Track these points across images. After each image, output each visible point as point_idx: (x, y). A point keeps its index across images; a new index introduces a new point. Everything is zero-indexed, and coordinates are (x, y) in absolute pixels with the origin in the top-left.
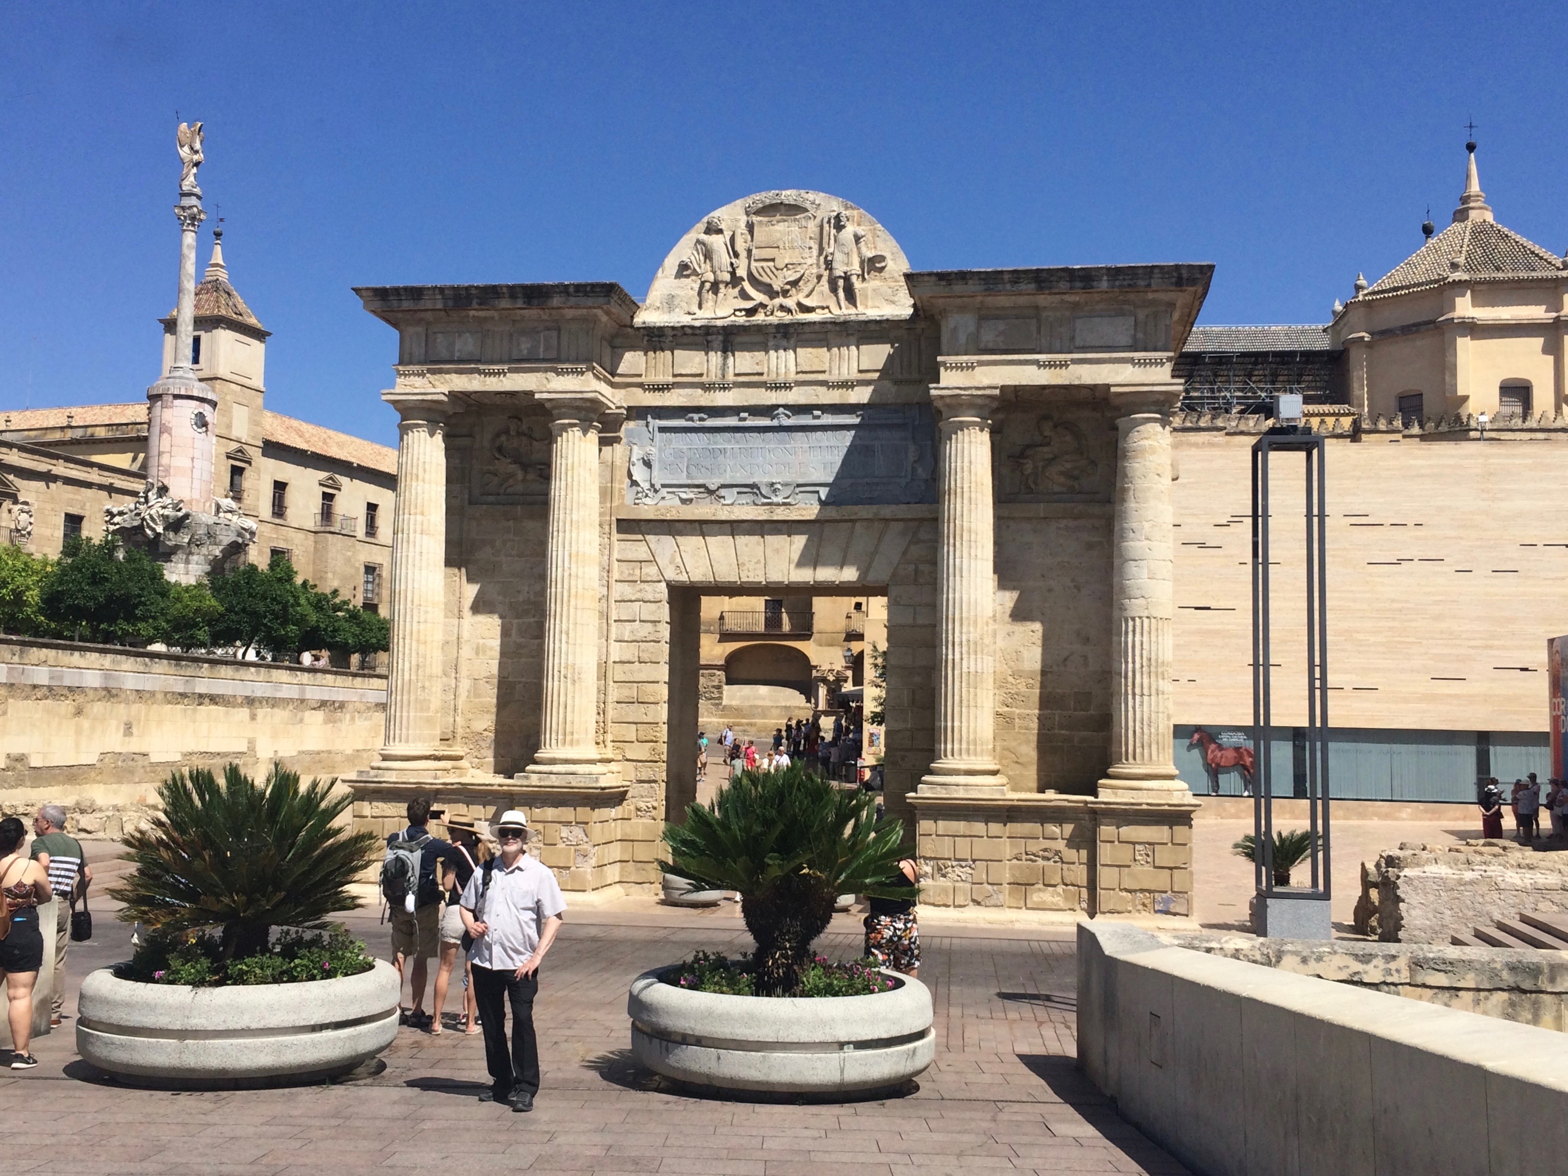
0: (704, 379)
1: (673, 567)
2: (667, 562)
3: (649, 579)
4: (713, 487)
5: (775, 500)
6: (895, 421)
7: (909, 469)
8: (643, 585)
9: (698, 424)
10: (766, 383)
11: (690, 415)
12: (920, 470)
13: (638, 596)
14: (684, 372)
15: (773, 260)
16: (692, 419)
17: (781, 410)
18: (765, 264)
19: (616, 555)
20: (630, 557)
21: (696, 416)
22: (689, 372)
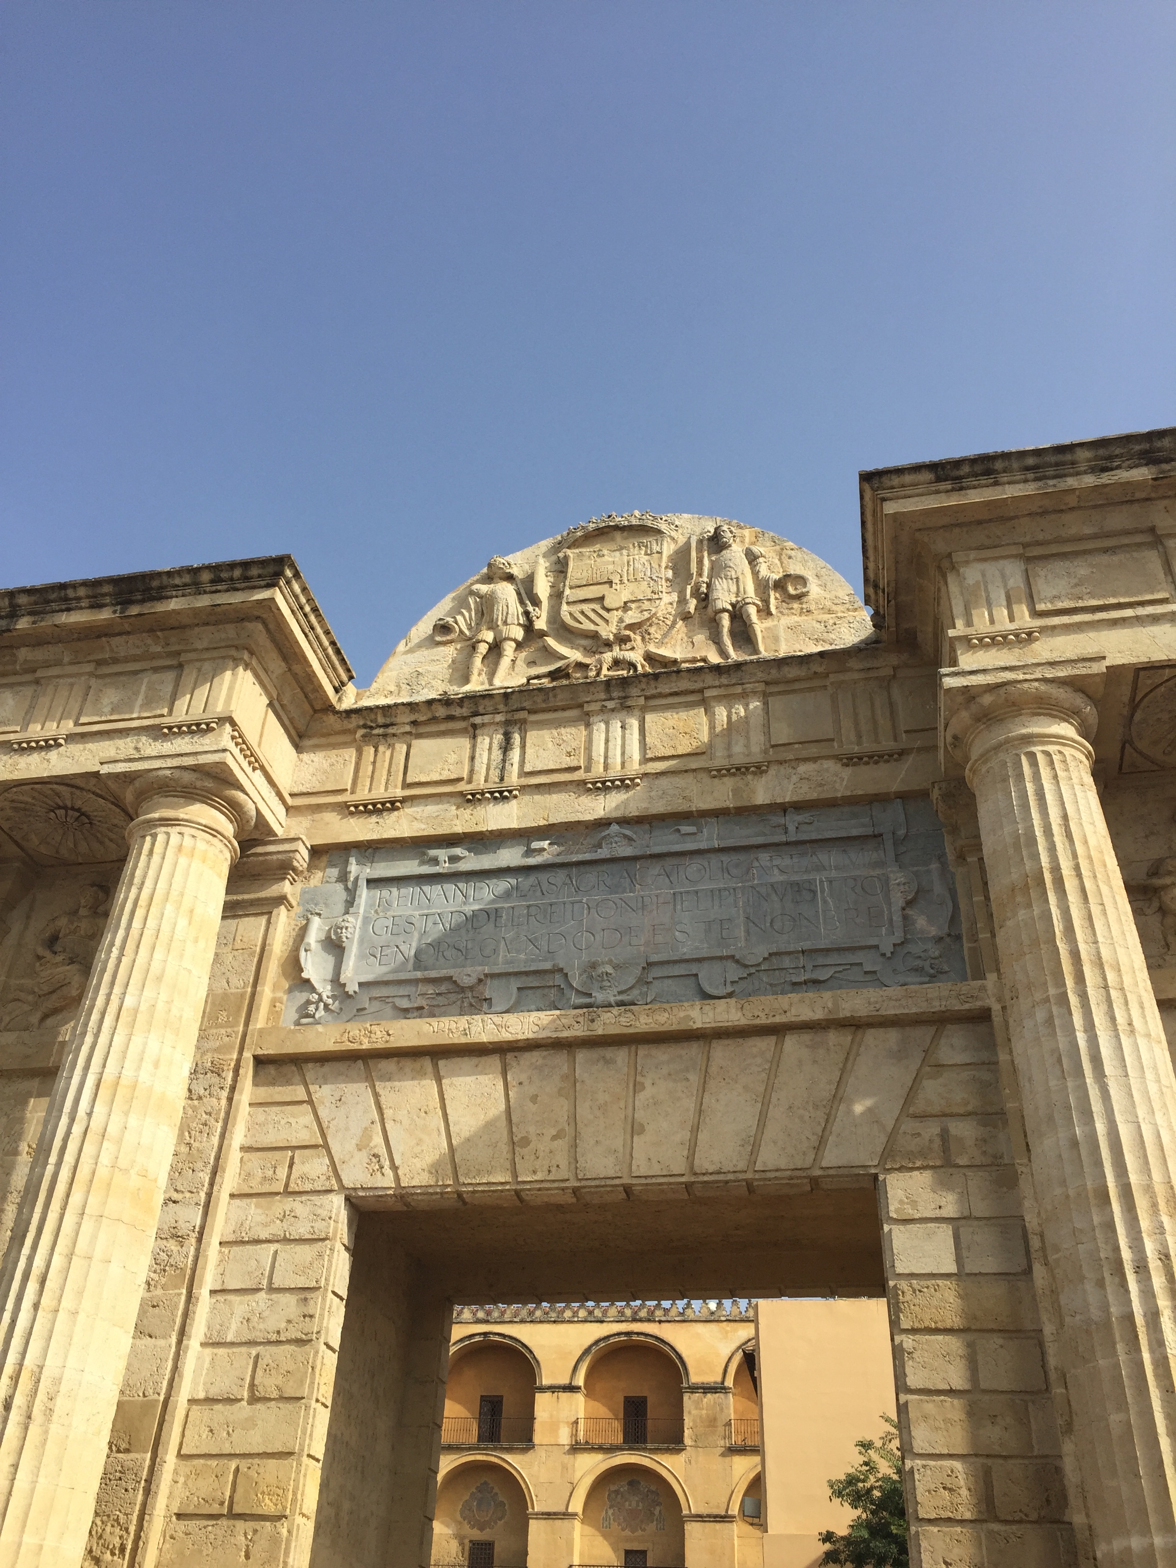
0: (462, 787)
1: (362, 1157)
2: (351, 1145)
3: (308, 1187)
4: (466, 981)
5: (599, 997)
6: (855, 832)
7: (897, 918)
8: (289, 1203)
9: (445, 867)
10: (584, 782)
11: (433, 853)
12: (921, 922)
13: (277, 1229)
14: (424, 779)
15: (602, 599)
16: (435, 861)
17: (615, 828)
18: (585, 607)
19: (238, 1137)
20: (270, 1139)
21: (442, 854)
22: (435, 777)
